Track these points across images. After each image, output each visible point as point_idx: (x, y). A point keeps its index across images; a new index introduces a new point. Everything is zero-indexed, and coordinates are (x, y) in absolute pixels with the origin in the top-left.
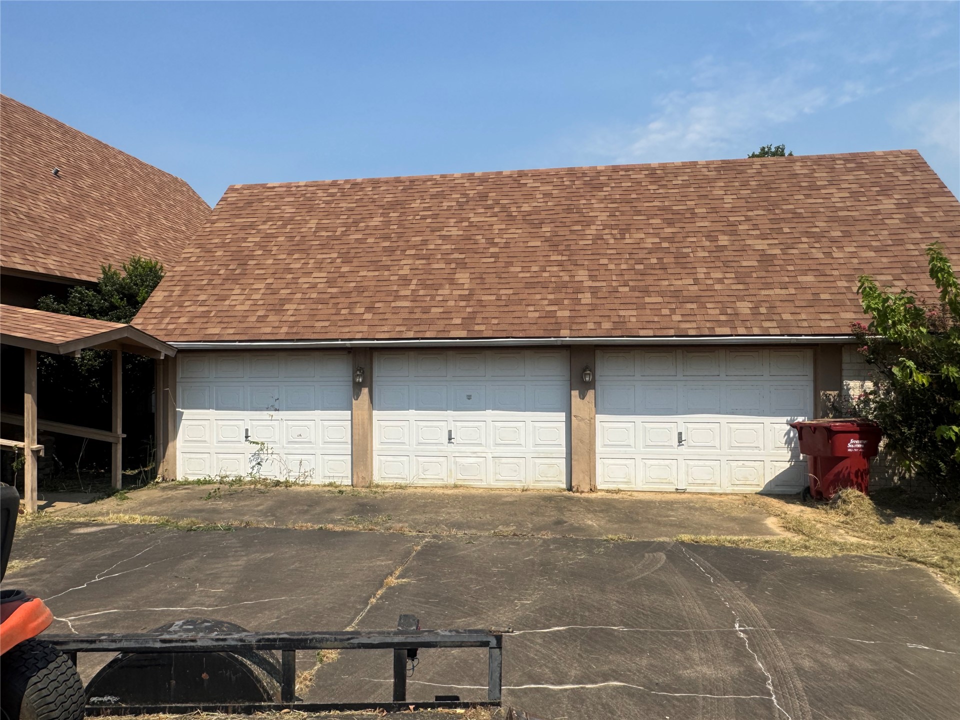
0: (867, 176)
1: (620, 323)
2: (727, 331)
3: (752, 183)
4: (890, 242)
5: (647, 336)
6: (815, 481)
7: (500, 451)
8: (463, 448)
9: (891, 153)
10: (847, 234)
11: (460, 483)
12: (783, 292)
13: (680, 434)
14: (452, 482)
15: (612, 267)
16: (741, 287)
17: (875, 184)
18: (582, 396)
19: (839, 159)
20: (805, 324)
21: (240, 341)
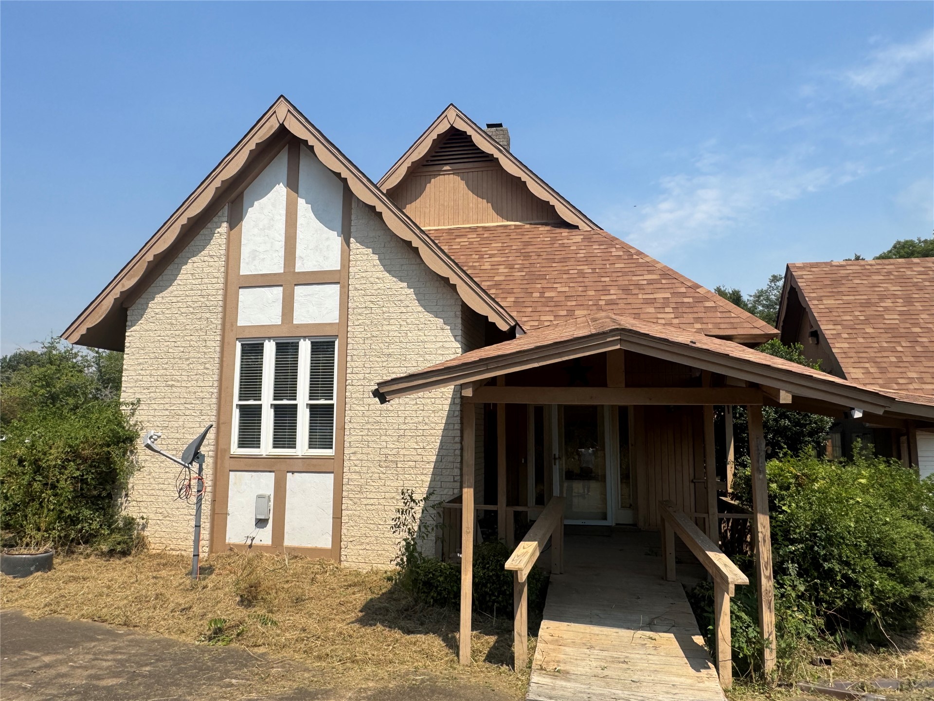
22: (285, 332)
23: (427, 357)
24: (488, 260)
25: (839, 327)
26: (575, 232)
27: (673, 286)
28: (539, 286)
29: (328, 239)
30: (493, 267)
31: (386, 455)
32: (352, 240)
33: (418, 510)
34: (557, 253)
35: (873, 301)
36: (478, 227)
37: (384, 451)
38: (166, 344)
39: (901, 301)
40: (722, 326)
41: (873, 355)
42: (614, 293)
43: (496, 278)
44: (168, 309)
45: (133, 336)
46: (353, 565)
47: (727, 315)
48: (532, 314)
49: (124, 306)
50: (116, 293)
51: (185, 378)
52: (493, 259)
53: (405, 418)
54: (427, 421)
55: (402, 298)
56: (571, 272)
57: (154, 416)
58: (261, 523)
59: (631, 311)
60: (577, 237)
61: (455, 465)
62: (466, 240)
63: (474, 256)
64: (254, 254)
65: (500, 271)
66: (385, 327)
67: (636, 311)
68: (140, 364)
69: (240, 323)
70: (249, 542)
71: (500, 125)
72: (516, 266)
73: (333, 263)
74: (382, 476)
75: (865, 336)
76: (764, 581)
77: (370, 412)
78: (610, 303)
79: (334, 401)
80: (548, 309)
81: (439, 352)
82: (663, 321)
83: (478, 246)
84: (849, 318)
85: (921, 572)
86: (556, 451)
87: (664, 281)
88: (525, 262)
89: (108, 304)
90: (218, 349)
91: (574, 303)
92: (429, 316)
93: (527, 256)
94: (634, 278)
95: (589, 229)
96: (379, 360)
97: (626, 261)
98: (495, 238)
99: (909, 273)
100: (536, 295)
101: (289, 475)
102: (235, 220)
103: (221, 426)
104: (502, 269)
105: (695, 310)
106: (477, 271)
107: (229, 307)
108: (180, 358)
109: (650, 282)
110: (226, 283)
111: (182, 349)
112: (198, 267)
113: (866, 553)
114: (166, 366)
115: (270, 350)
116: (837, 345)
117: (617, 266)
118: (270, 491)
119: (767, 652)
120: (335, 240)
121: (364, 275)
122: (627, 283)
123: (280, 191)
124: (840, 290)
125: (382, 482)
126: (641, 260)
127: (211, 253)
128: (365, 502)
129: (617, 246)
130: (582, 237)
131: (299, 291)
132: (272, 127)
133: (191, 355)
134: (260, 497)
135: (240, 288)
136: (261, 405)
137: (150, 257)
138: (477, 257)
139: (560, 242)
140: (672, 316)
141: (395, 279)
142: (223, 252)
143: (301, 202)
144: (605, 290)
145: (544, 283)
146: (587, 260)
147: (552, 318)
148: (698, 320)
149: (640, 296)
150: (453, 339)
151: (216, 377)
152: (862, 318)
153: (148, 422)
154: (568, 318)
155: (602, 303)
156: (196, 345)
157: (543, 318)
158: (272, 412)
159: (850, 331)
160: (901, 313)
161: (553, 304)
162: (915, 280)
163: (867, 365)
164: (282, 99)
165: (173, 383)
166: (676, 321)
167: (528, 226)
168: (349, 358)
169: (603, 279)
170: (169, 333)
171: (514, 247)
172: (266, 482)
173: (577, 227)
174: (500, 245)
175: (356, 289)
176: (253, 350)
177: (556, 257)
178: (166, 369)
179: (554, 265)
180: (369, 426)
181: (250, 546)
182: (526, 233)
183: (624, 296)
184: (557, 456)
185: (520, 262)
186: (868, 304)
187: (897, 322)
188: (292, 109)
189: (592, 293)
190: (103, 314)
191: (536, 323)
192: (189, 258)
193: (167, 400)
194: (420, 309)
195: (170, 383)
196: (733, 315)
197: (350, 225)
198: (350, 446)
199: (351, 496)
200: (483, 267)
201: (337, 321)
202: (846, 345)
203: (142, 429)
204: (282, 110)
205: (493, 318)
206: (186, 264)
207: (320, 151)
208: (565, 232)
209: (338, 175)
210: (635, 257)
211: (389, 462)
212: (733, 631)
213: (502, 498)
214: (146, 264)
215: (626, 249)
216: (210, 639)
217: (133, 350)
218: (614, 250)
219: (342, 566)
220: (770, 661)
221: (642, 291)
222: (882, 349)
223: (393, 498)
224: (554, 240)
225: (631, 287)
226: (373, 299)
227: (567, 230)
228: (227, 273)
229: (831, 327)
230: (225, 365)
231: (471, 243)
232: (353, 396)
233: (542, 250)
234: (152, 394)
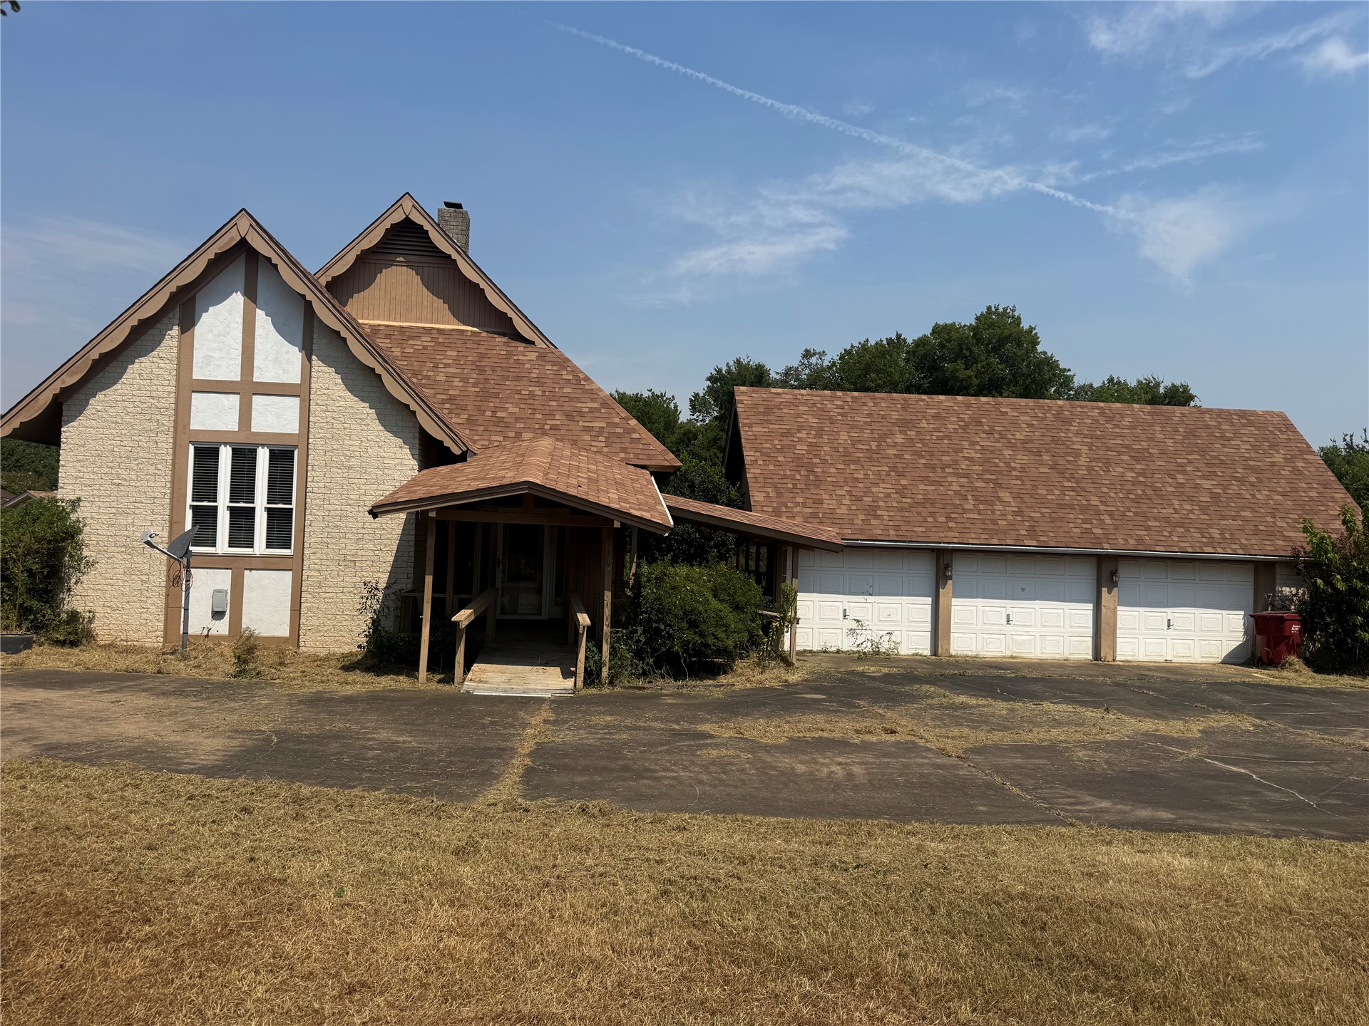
0: (1257, 432)
1: (1140, 540)
2: (1210, 550)
3: (1181, 430)
4: (1289, 489)
5: (1160, 551)
6: (1268, 653)
7: (1045, 631)
8: (1019, 628)
9: (1267, 413)
10: (1260, 481)
11: (1014, 655)
12: (1234, 523)
13: (1169, 620)
14: (1009, 654)
15: (1112, 495)
16: (1206, 517)
17: (1266, 440)
18: (1110, 592)
19: (1234, 414)
20: (1256, 547)
21: (861, 540)
22: (242, 439)
23: (386, 471)
24: (442, 370)
25: (758, 454)
26: (531, 348)
27: (610, 416)
28: (492, 404)
29: (288, 352)
30: (448, 379)
31: (345, 556)
32: (314, 357)
33: (380, 595)
34: (511, 370)
35: (793, 431)
36: (433, 328)
37: (343, 552)
38: (110, 442)
39: (814, 432)
40: (641, 457)
41: (776, 481)
42: (559, 419)
43: (451, 392)
44: (111, 407)
45: (69, 433)
46: (311, 649)
47: (647, 447)
48: (484, 433)
49: (59, 401)
50: (56, 388)
51: (134, 477)
52: (448, 370)
53: (364, 523)
54: (384, 526)
55: (362, 416)
56: (523, 392)
57: (99, 514)
58: (218, 615)
59: (570, 437)
60: (532, 354)
61: (410, 564)
62: (419, 343)
63: (428, 364)
64: (208, 360)
65: (455, 384)
66: (346, 442)
67: (575, 438)
68: (80, 461)
69: (193, 426)
70: (205, 633)
71: (459, 206)
72: (471, 381)
73: (294, 376)
74: (341, 573)
75: (776, 463)
76: (605, 628)
77: (331, 518)
78: (553, 428)
79: (293, 506)
80: (498, 429)
81: (397, 467)
82: (595, 449)
83: (432, 352)
84: (768, 446)
85: (712, 630)
86: (500, 555)
87: (603, 411)
88: (481, 377)
89: (46, 399)
90: (171, 451)
91: (522, 425)
92: (389, 435)
93: (481, 370)
94: (579, 405)
95: (545, 346)
96: (340, 471)
97: (574, 386)
98: (450, 345)
99: (829, 406)
100: (489, 413)
101: (247, 572)
102: (188, 324)
103: (174, 525)
104: (457, 383)
105: (623, 440)
106: (432, 382)
107: (182, 411)
108: (128, 458)
109: (592, 410)
110: (178, 387)
111: (130, 449)
112: (146, 368)
113: (682, 619)
114: (111, 465)
115: (225, 455)
116: (752, 471)
117: (565, 390)
118: (227, 586)
119: (603, 669)
120: (294, 355)
121: (325, 391)
122: (571, 409)
123: (237, 300)
124: (769, 418)
125: (340, 579)
126: (587, 387)
127: (161, 355)
128: (324, 595)
129: (569, 369)
130: (537, 354)
131: (257, 400)
132: (232, 239)
133: (140, 455)
134: (216, 591)
135: (193, 392)
136: (217, 507)
137: (95, 355)
138: (432, 365)
139: (516, 358)
140: (604, 444)
141: (356, 399)
142: (175, 355)
143: (260, 314)
144: (551, 415)
145: (496, 402)
146: (539, 382)
147: (501, 438)
148: (623, 450)
149: (581, 424)
150: (411, 457)
151: (169, 478)
152: (779, 447)
153: (92, 519)
154: (516, 439)
155: (547, 427)
156: (146, 445)
157: (493, 438)
158: (265, 515)
159: (766, 458)
160: (811, 445)
161: (502, 424)
162: (832, 414)
163: (769, 490)
164: (243, 212)
165: (120, 482)
166: (606, 450)
167: (484, 334)
168: (310, 468)
169: (551, 403)
170: (114, 432)
171: (469, 359)
172: (223, 579)
173: (533, 343)
174: (455, 353)
175: (317, 404)
176: (207, 455)
177: (510, 374)
178: (111, 467)
179: (508, 383)
180: (329, 530)
181: (207, 636)
182: (482, 343)
183: (567, 423)
184: (501, 560)
185: (475, 376)
186: (788, 433)
187: (804, 452)
188: (254, 224)
189: (539, 416)
190: (40, 409)
191: (487, 443)
192: (136, 358)
193: (113, 498)
194: (381, 428)
195: (116, 481)
196: (652, 448)
197: (312, 343)
198: (310, 547)
199: (309, 590)
200: (437, 378)
201: (297, 432)
202: (759, 471)
203: (84, 526)
204: (244, 224)
205: (447, 443)
206: (133, 363)
207: (284, 270)
208: (521, 347)
209: (303, 296)
210: (583, 382)
211: (349, 562)
212: (586, 658)
213: (450, 589)
214: (91, 362)
215: (575, 371)
216: (235, 677)
217: (71, 446)
218: (564, 372)
219: (301, 651)
220: (605, 672)
221: (583, 419)
222: (785, 477)
223: (351, 592)
224: (510, 354)
225: (575, 414)
226: (335, 415)
227: (524, 345)
228: (178, 376)
229: (752, 453)
230: (177, 466)
231: (425, 347)
232: (314, 502)
233: (497, 365)
234: (95, 492)
